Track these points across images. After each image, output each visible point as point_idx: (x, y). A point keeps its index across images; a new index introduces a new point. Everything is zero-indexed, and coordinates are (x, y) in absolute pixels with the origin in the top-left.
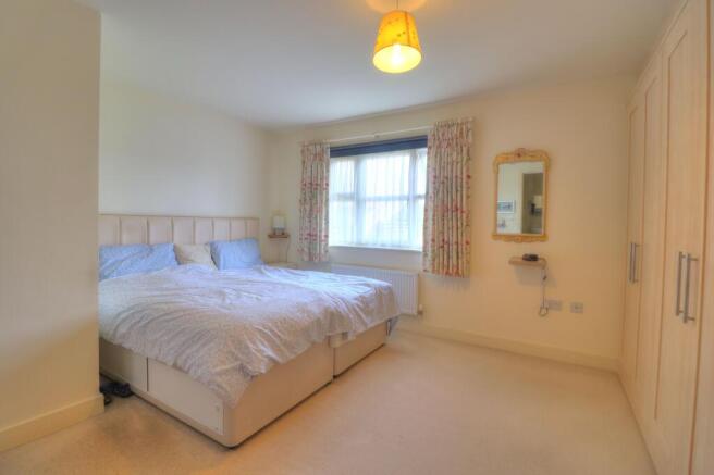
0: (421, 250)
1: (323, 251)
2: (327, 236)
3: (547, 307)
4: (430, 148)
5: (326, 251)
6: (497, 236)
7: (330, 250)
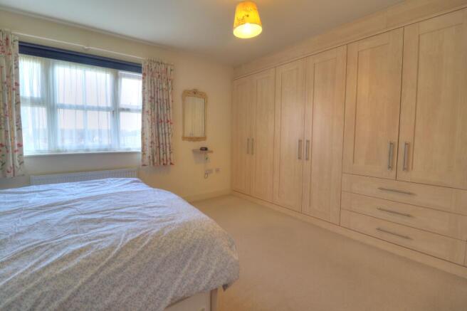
0: (140, 151)
1: (17, 164)
2: (20, 145)
3: (207, 173)
4: (144, 74)
5: (21, 163)
6: (184, 138)
7: (25, 161)
